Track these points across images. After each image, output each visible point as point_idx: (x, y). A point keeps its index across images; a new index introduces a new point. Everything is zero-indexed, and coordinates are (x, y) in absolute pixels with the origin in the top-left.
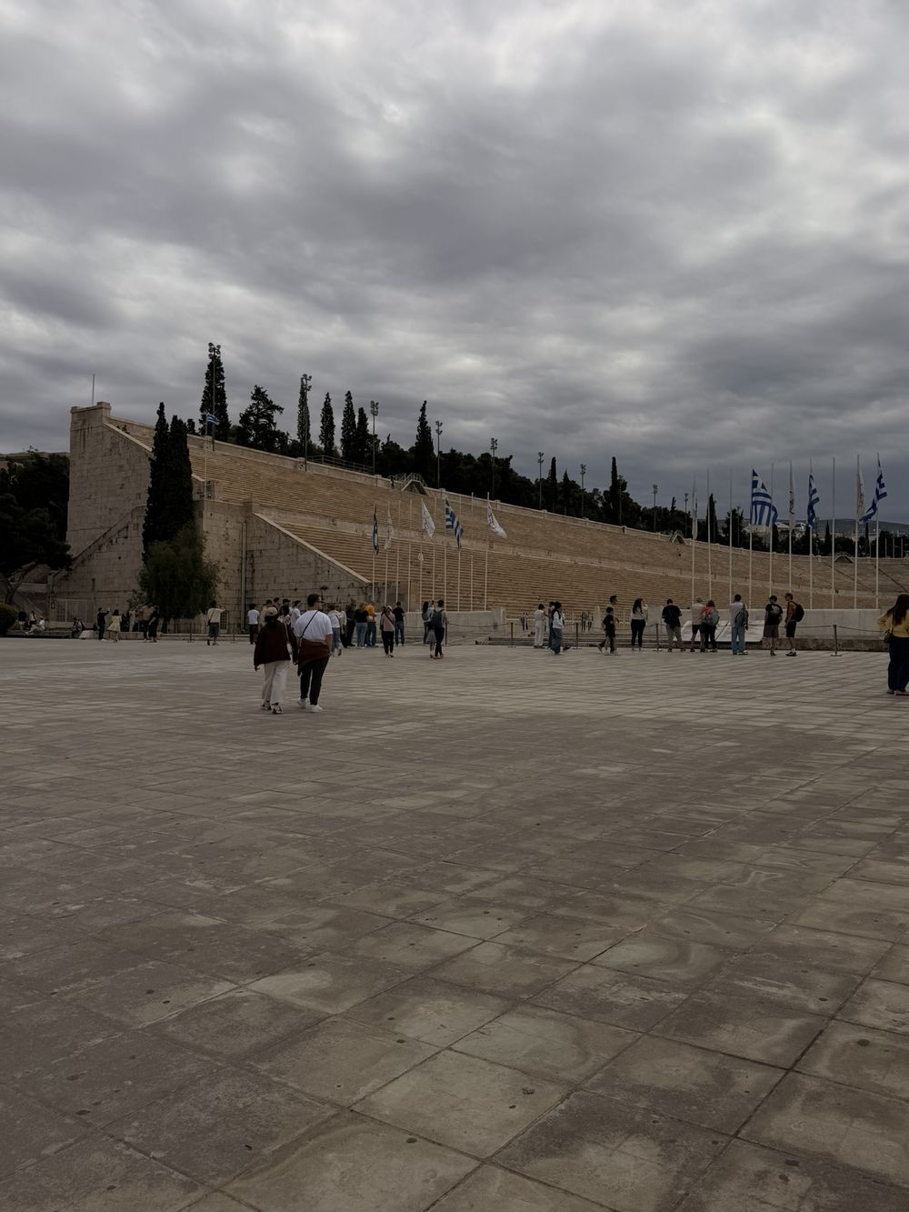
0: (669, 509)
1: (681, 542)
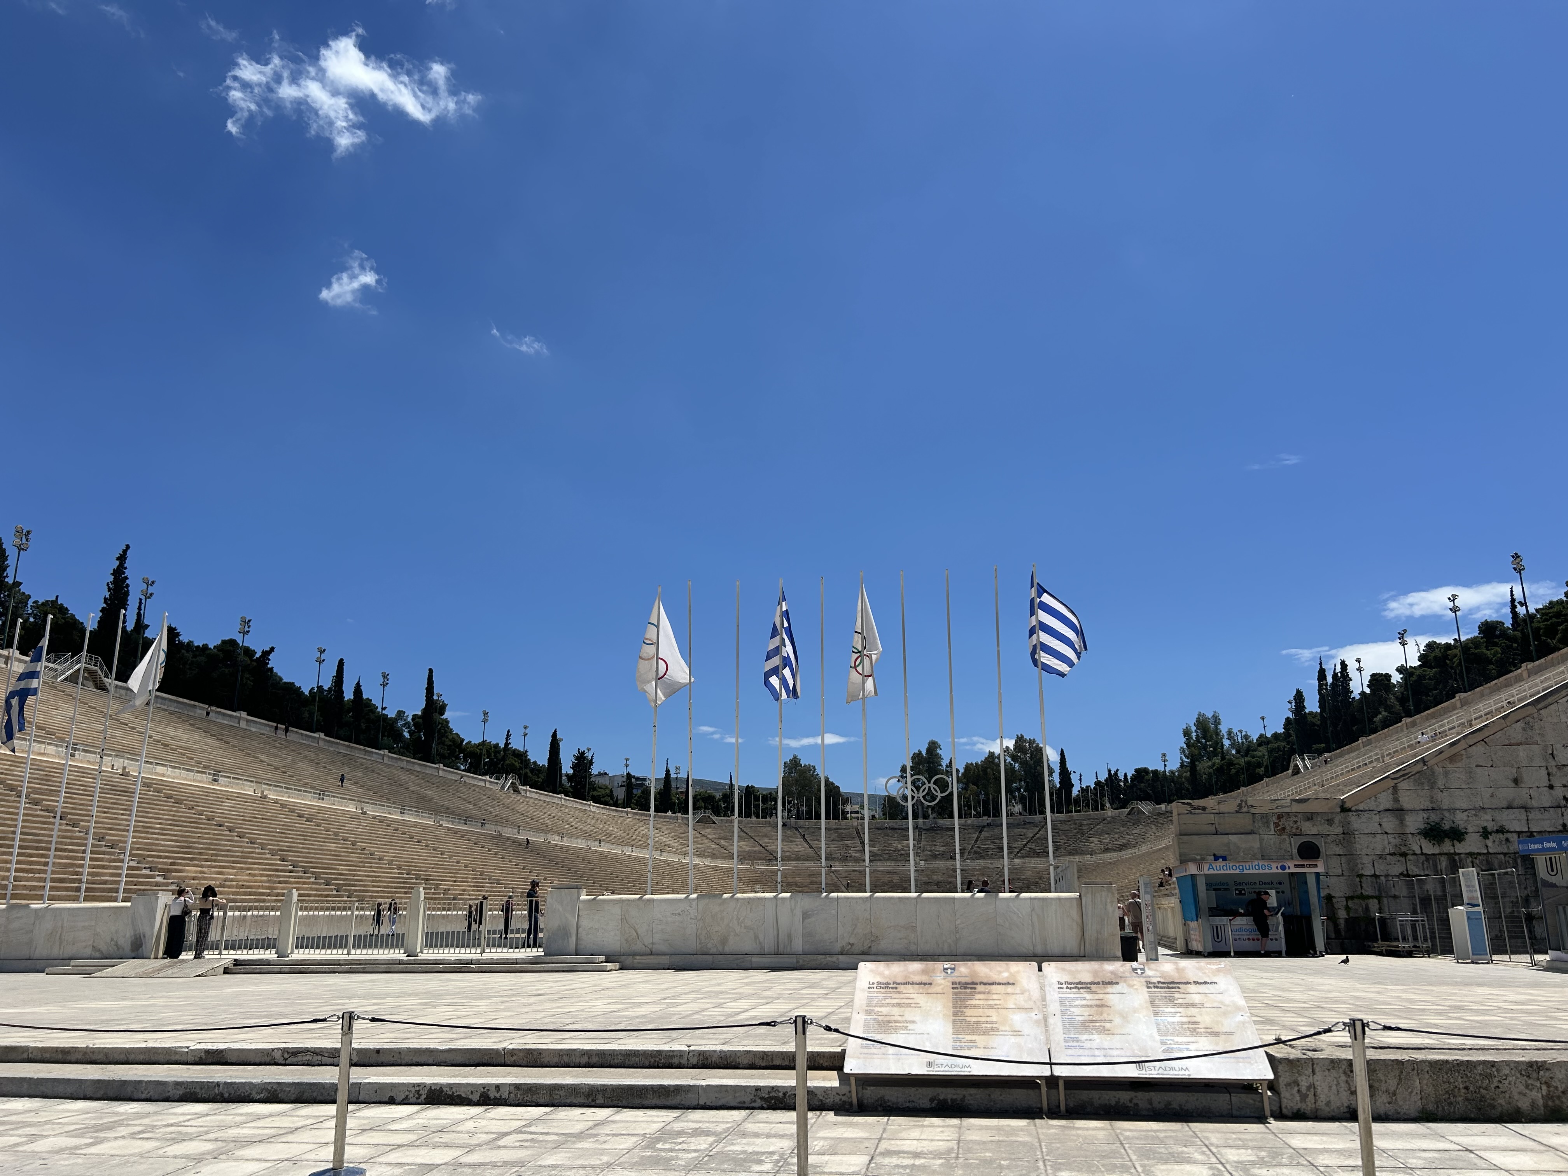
0: (502, 746)
1: (516, 791)
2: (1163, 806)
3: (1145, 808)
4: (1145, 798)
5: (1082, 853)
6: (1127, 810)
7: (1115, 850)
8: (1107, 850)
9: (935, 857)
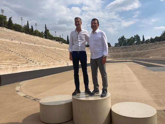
0: (59, 37)
1: (62, 44)
2: (161, 42)
3: (157, 42)
4: (157, 41)
5: (148, 49)
6: (154, 43)
7: (154, 49)
8: (152, 49)
9: (124, 51)
